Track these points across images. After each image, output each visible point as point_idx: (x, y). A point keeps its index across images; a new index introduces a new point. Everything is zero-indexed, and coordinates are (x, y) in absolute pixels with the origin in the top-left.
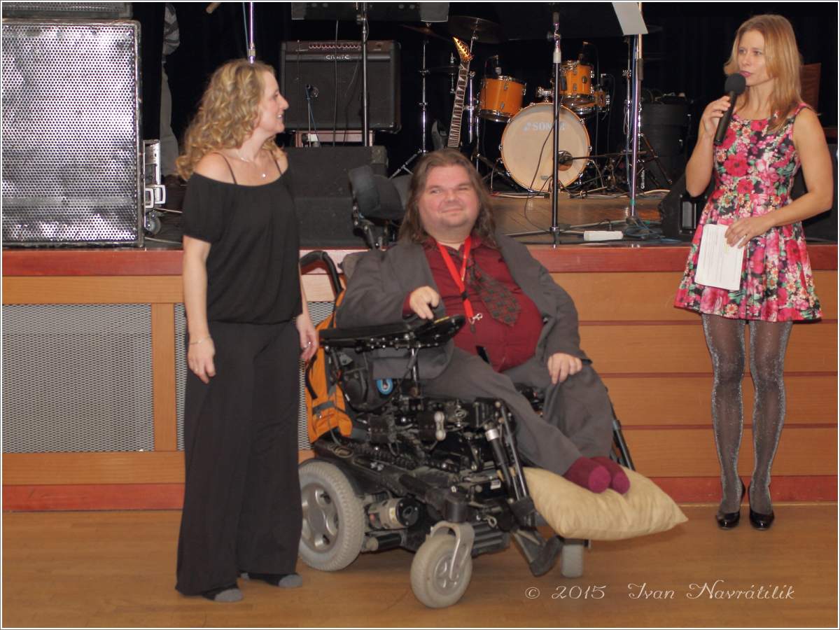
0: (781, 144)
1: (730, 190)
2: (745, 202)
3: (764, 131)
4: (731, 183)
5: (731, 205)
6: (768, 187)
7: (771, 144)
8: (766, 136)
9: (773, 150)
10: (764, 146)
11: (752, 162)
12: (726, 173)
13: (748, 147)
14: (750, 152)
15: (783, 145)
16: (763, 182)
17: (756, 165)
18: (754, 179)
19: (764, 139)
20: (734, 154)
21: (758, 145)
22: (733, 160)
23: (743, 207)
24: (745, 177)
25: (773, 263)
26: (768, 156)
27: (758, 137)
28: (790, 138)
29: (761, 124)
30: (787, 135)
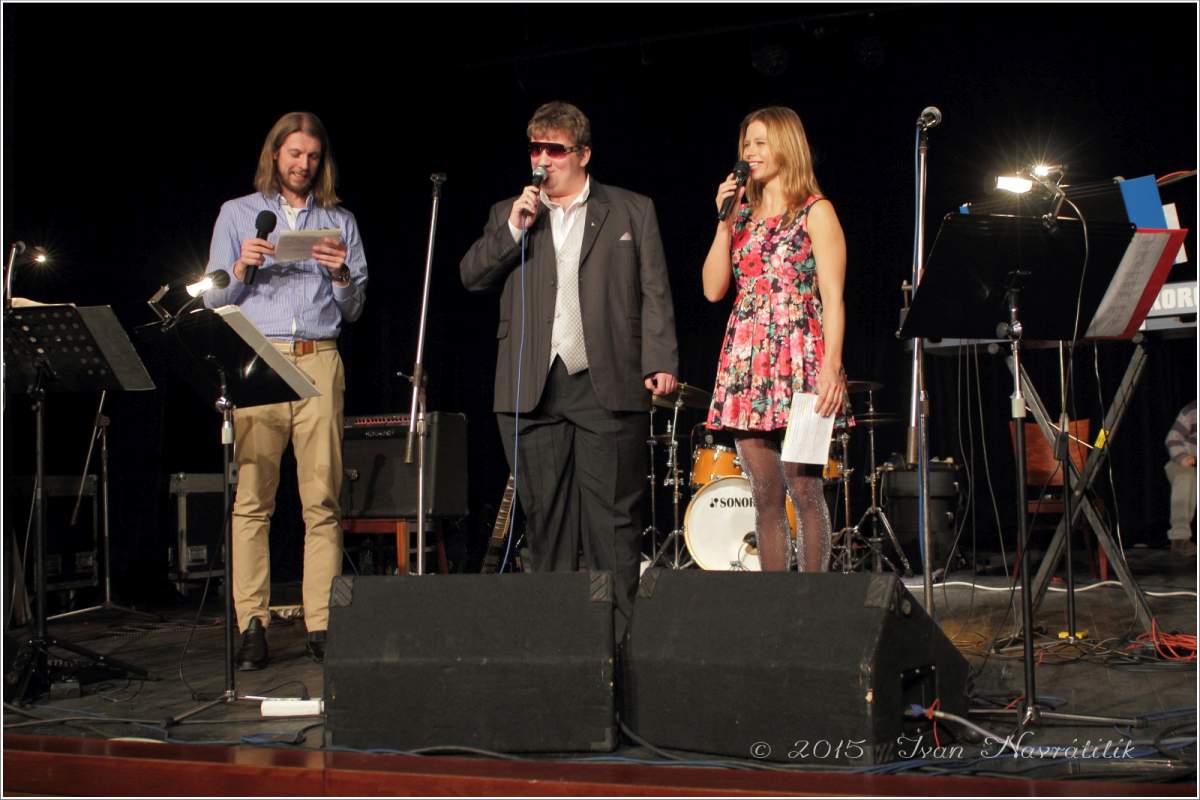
0: (794, 236)
1: (749, 293)
2: (764, 302)
3: (778, 227)
4: (747, 285)
5: (750, 308)
6: (787, 285)
7: (785, 239)
8: (779, 231)
9: (787, 243)
10: (778, 241)
11: (766, 259)
12: (743, 275)
13: (762, 245)
14: (764, 248)
15: (798, 237)
16: (780, 280)
17: (770, 262)
18: (770, 276)
19: (778, 233)
20: (747, 253)
21: (771, 241)
22: (747, 258)
23: (762, 307)
24: (762, 276)
25: (798, 365)
26: (782, 250)
27: (772, 232)
28: (804, 229)
29: (775, 221)
30: (801, 227)
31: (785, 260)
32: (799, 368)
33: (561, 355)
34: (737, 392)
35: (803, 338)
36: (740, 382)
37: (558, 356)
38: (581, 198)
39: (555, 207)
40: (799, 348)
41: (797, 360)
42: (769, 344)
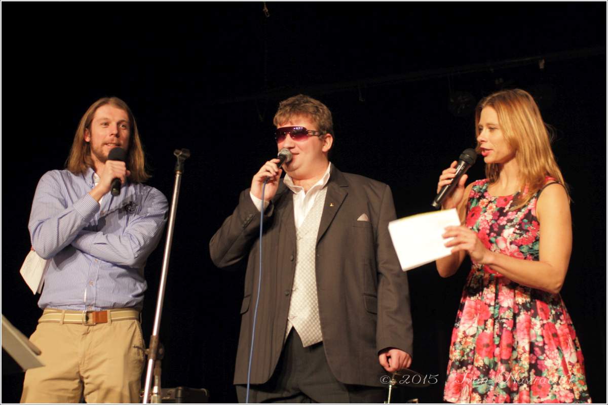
0: (522, 220)
3: (507, 208)
7: (511, 221)
8: (507, 212)
9: (513, 226)
10: (504, 223)
11: (493, 239)
13: (490, 224)
14: (491, 229)
15: (526, 221)
17: (496, 243)
19: (505, 215)
21: (499, 222)
26: (508, 232)
27: (501, 212)
28: (533, 213)
29: (506, 200)
30: (530, 211)
31: (511, 243)
32: (525, 352)
33: (296, 328)
34: (461, 367)
35: (530, 322)
36: (465, 358)
37: (293, 328)
38: (322, 182)
39: (298, 190)
40: (525, 331)
41: (523, 344)
42: (494, 324)
